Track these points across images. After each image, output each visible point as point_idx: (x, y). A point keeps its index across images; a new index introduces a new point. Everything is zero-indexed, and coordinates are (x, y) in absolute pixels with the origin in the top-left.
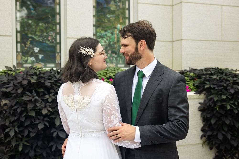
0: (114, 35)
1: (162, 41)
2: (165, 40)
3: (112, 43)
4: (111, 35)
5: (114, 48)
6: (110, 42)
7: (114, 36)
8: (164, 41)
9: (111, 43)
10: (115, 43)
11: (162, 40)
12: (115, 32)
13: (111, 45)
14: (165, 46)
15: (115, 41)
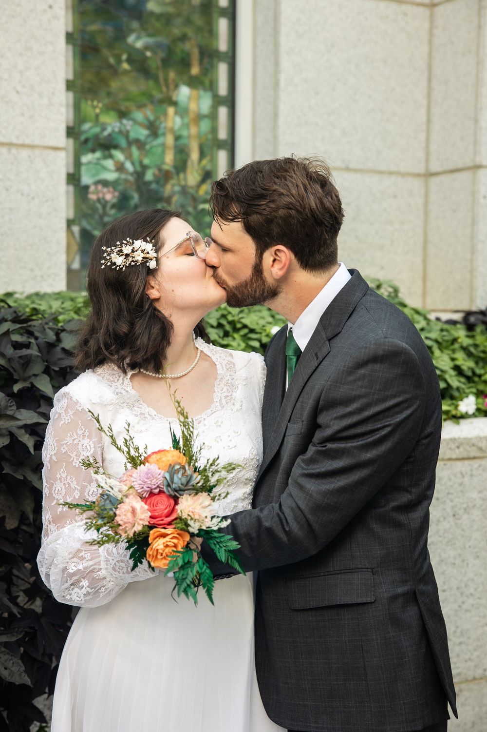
0: (164, 134)
1: (381, 172)
2: (393, 168)
3: (154, 175)
4: (148, 136)
5: (160, 199)
6: (145, 168)
7: (160, 140)
8: (390, 173)
9: (149, 176)
10: (165, 176)
11: (383, 168)
12: (166, 120)
13: (150, 183)
14: (395, 197)
15: (166, 167)
